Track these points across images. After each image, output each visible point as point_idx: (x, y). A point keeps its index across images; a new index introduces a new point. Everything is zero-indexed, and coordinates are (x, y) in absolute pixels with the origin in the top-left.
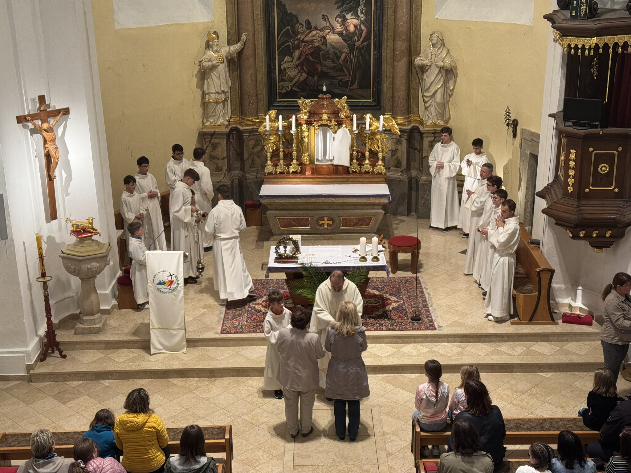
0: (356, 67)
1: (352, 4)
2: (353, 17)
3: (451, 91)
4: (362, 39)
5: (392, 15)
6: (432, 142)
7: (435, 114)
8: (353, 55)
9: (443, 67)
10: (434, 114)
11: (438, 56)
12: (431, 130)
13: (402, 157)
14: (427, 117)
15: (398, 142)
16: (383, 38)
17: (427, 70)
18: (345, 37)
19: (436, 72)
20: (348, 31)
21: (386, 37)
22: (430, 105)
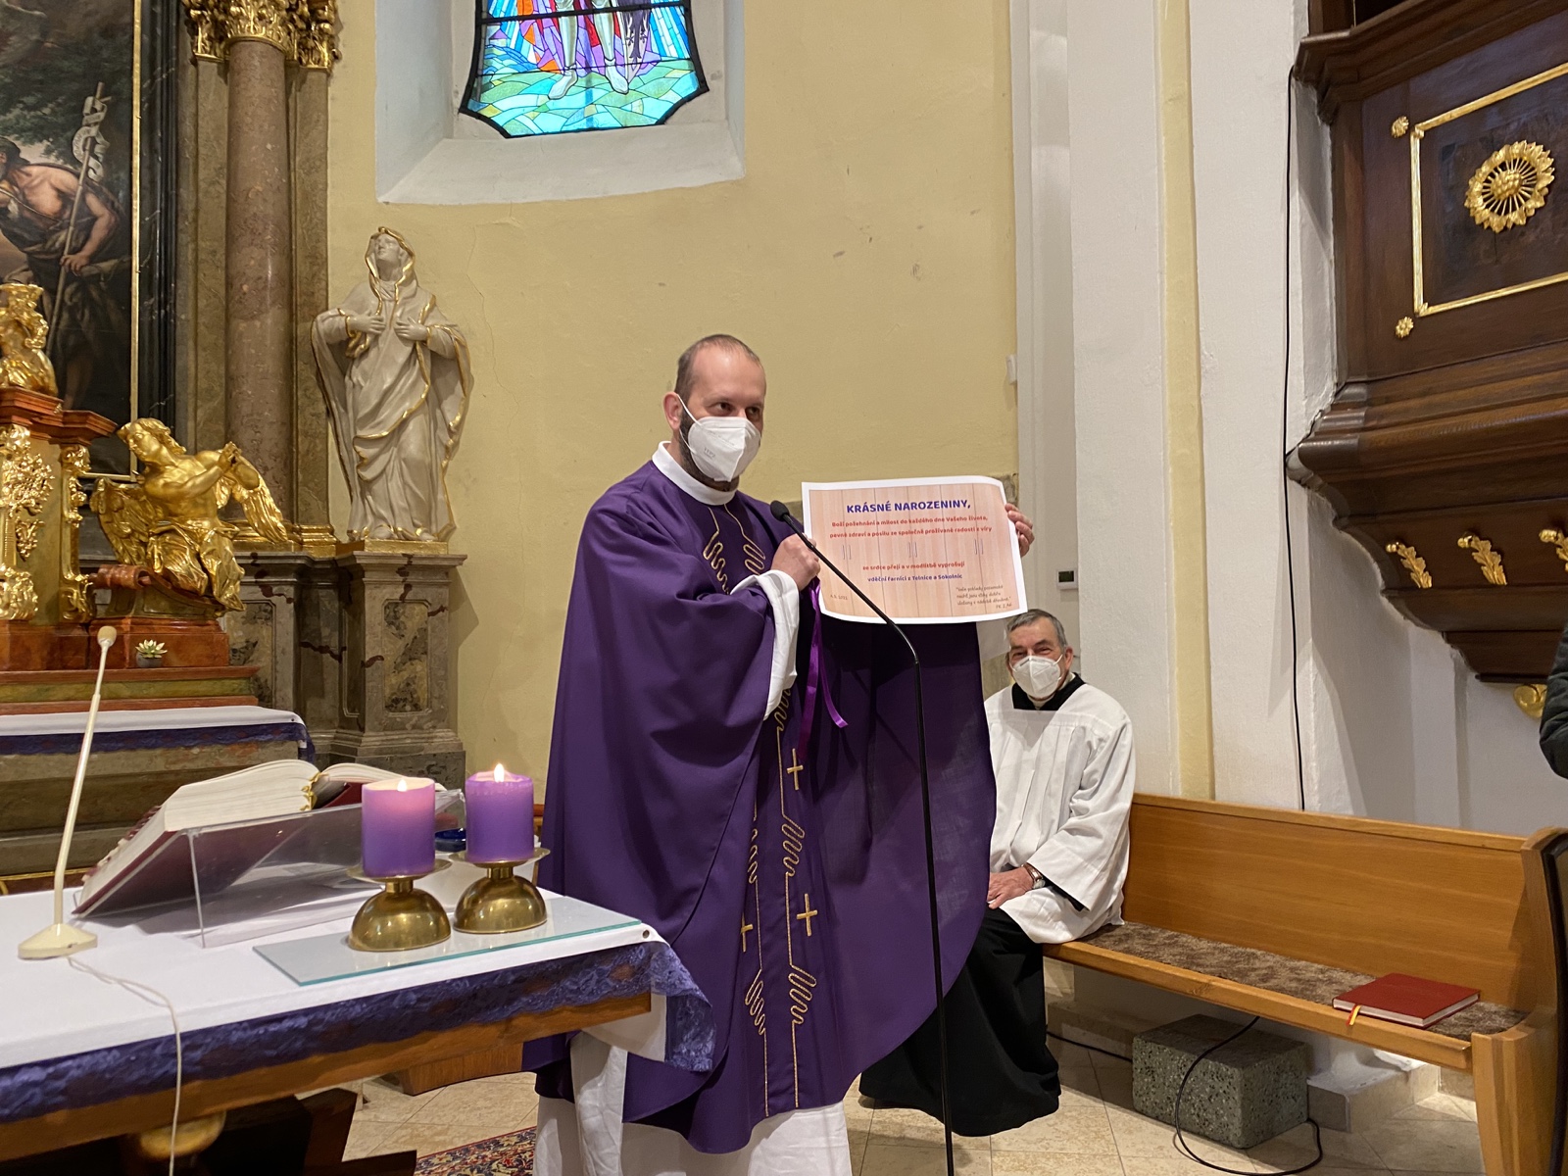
0: (64, 346)
1: (47, 111)
2: (52, 160)
3: (451, 433)
4: (89, 248)
5: (213, 183)
6: (397, 604)
7: (404, 504)
8: (53, 303)
9: (423, 343)
10: (399, 502)
11: (403, 304)
12: (392, 557)
13: (275, 670)
14: (370, 518)
15: (261, 613)
16: (182, 259)
17: (366, 352)
18: (15, 225)
19: (402, 359)
20: (32, 206)
21: (190, 258)
22: (384, 471)
